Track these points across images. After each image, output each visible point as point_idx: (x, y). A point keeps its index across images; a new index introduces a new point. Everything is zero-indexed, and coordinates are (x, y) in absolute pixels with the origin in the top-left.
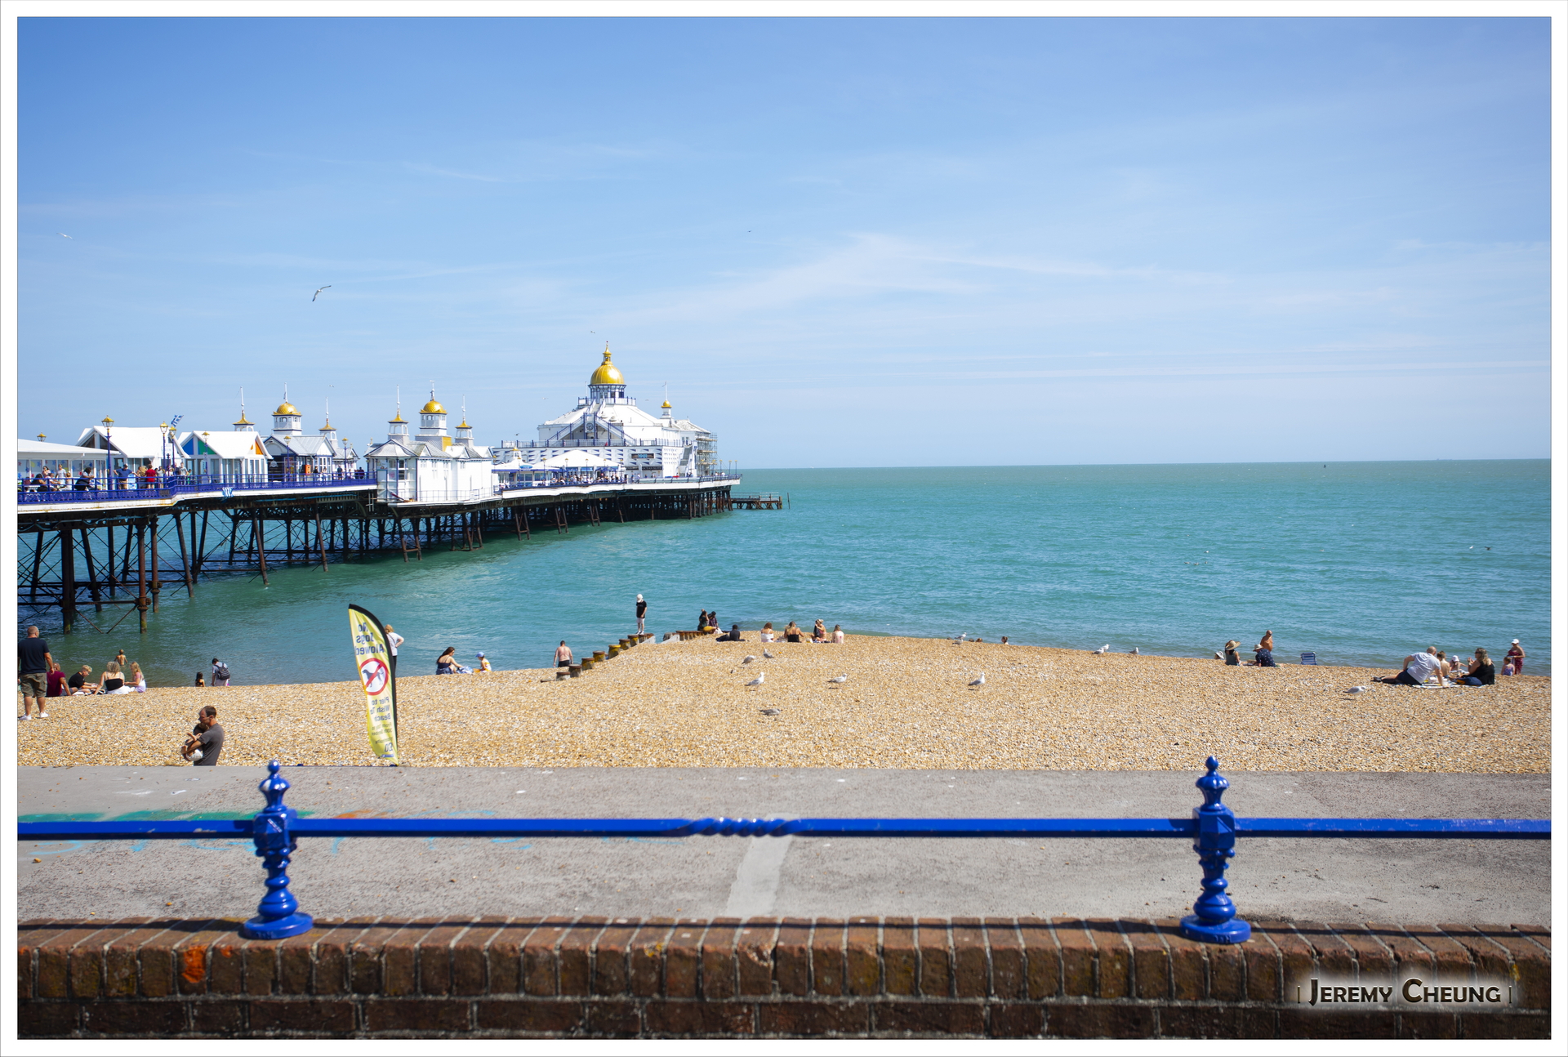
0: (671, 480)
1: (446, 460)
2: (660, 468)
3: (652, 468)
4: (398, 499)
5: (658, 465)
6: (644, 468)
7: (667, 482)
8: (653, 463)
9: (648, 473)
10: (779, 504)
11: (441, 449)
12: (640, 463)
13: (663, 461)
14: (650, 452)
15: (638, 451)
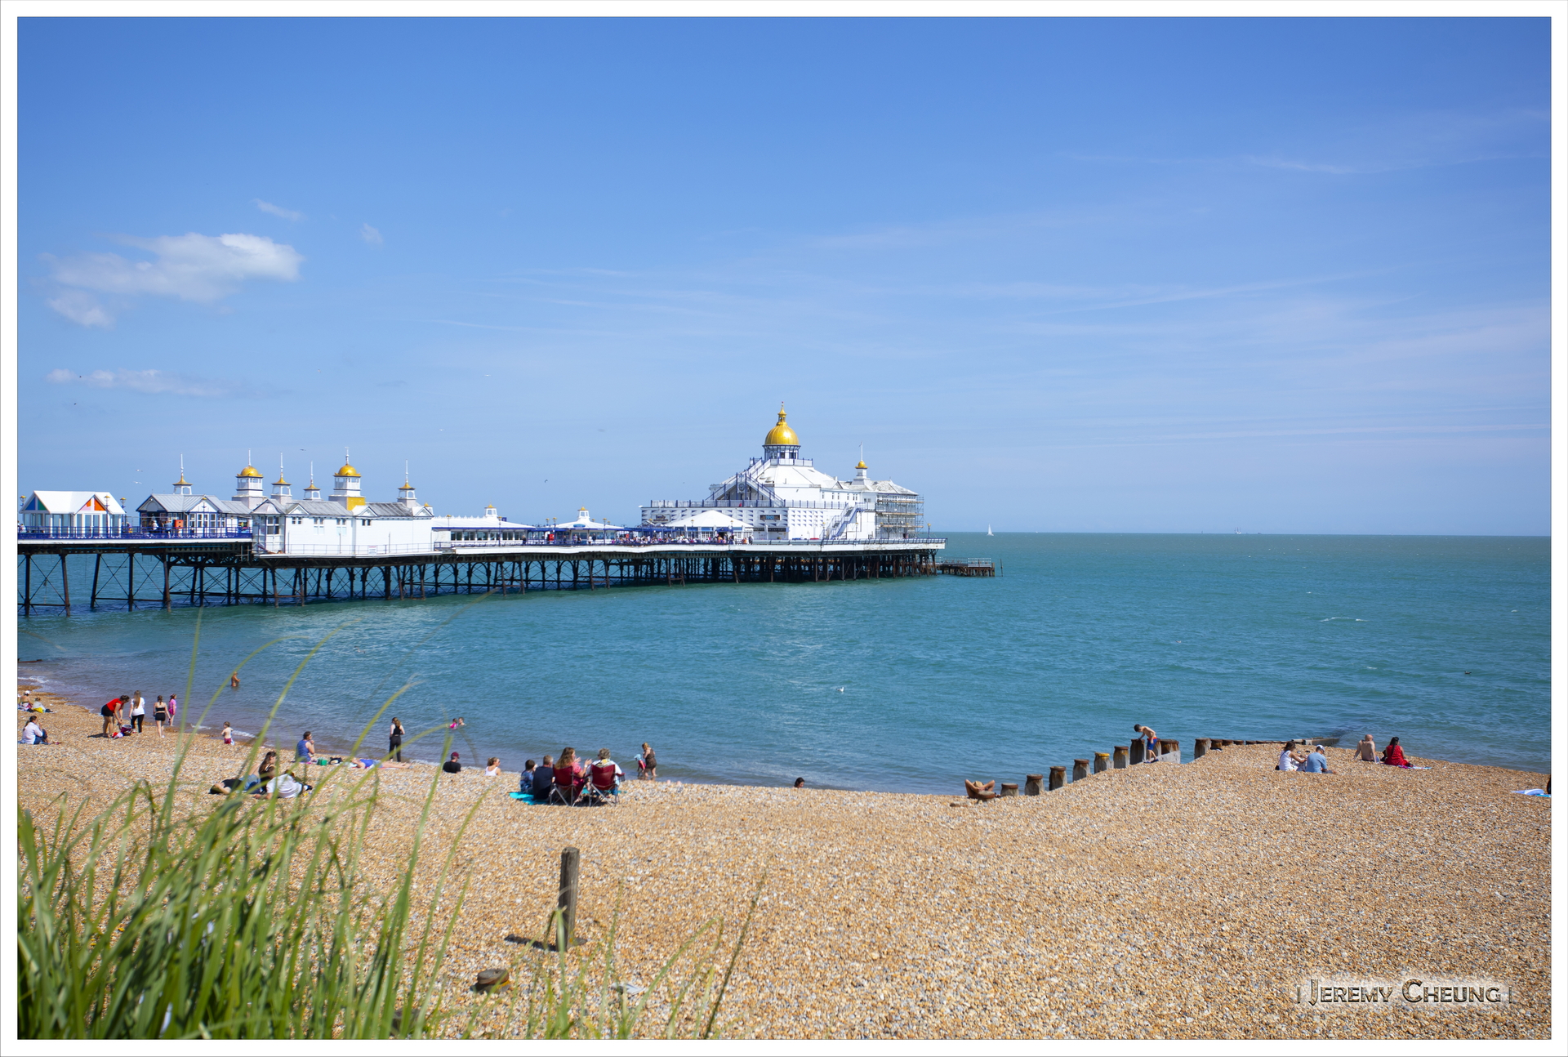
0: (797, 541)
1: (341, 519)
2: (784, 530)
3: (778, 530)
4: (266, 552)
5: (783, 526)
6: (771, 530)
7: (794, 544)
8: (779, 524)
9: (776, 534)
10: (991, 570)
11: (346, 508)
12: (768, 524)
13: (790, 523)
14: (777, 513)
15: (767, 512)
